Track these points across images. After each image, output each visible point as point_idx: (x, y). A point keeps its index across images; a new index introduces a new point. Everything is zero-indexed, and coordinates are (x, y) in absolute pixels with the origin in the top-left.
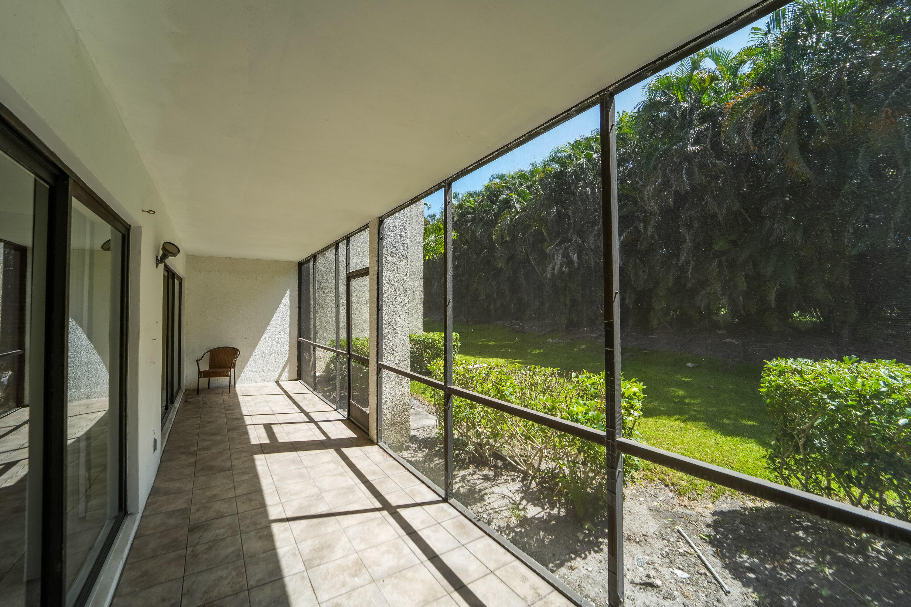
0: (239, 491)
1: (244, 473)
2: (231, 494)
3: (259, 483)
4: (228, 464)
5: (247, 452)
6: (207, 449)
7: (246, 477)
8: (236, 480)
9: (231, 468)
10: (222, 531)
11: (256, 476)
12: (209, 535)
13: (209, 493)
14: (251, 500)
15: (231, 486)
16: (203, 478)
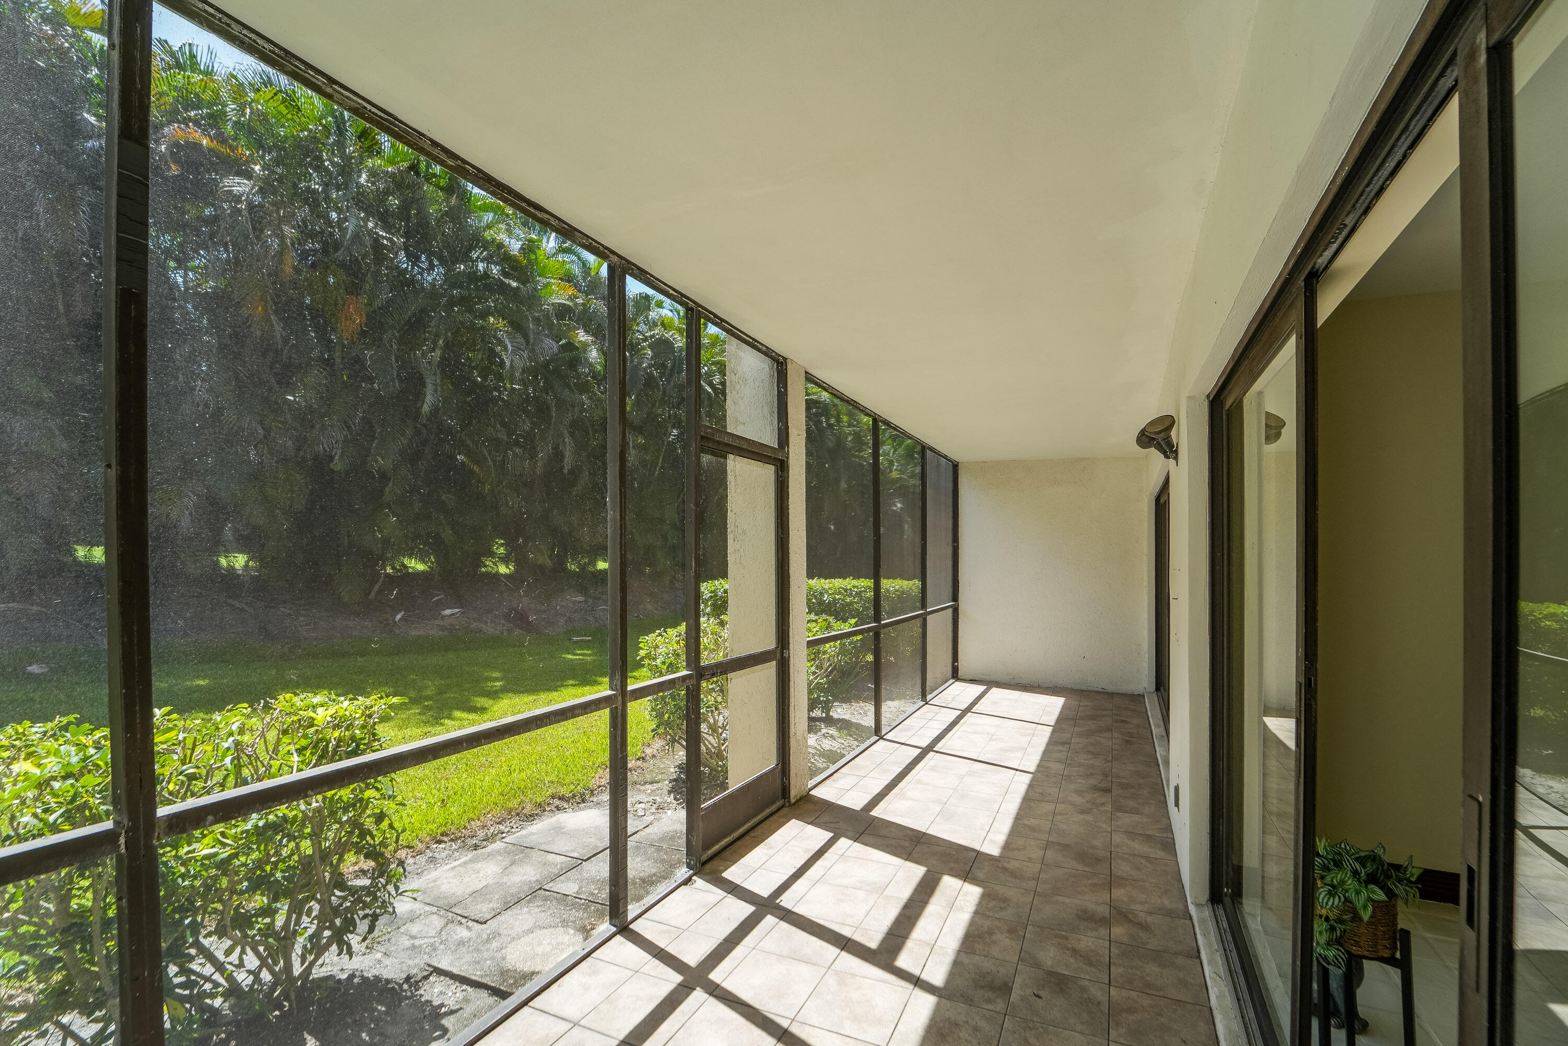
0: (1051, 807)
1: (1033, 829)
2: (1061, 807)
3: (1021, 808)
4: (1050, 854)
5: (1005, 869)
6: (1087, 918)
7: (1033, 822)
8: (1050, 823)
9: (1048, 845)
10: (1079, 781)
11: (1018, 818)
12: (1092, 782)
13: (1089, 818)
14: (1042, 794)
15: (1057, 818)
16: (1096, 843)
